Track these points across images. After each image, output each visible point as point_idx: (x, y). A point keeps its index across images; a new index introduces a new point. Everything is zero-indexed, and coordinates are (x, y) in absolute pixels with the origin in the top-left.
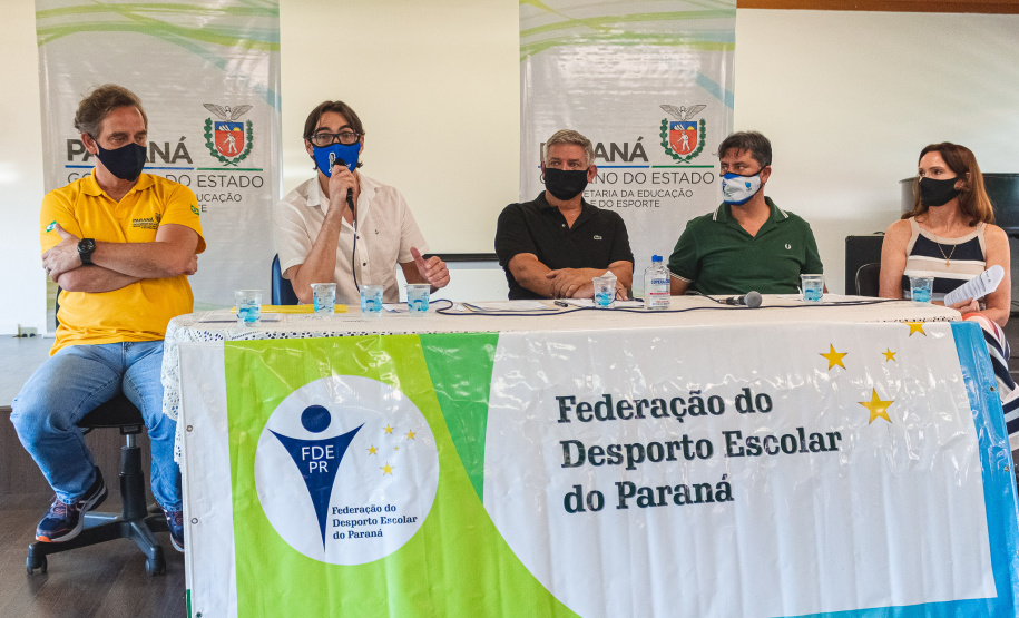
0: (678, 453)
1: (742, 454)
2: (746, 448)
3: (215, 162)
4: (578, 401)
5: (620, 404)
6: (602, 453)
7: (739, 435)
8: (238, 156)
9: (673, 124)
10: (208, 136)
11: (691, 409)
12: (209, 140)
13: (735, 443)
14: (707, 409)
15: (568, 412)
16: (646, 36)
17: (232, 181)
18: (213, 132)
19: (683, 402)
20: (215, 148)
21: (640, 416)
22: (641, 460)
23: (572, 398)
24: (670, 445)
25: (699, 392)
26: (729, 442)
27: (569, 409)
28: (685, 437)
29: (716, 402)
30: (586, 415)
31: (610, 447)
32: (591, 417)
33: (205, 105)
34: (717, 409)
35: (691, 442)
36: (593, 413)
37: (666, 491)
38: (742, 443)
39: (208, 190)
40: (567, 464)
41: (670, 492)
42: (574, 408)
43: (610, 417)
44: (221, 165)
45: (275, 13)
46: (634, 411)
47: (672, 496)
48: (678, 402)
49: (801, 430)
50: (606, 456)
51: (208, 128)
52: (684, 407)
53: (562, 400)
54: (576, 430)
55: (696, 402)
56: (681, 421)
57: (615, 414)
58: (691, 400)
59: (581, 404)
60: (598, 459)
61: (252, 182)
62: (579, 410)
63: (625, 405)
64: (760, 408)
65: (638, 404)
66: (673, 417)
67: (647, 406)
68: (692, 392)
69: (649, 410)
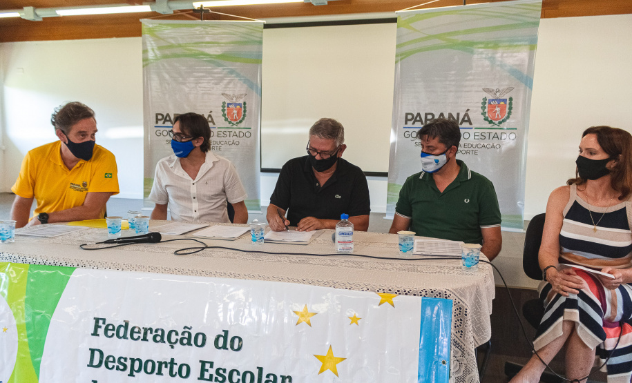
0: (165, 371)
1: (211, 379)
2: (215, 375)
3: (227, 124)
4: (107, 323)
5: (134, 328)
6: (114, 361)
7: (212, 364)
8: (238, 121)
10: (223, 111)
11: (182, 339)
13: (207, 370)
14: (192, 342)
15: (99, 329)
17: (235, 134)
18: (226, 108)
19: (177, 334)
20: (227, 117)
21: (145, 339)
22: (139, 371)
23: (104, 320)
24: (160, 363)
25: (190, 328)
26: (203, 370)
27: (100, 327)
28: (172, 360)
29: (200, 337)
30: (110, 333)
31: (120, 358)
32: (113, 334)
33: (223, 94)
34: (200, 343)
35: (176, 364)
36: (115, 332)
38: (212, 371)
40: (91, 365)
42: (104, 326)
43: (125, 336)
44: (229, 126)
45: (261, 43)
46: (142, 335)
48: (174, 333)
49: (261, 370)
50: (116, 364)
51: (223, 106)
52: (177, 337)
53: (97, 320)
54: (102, 342)
55: (186, 335)
56: (172, 347)
57: (128, 336)
58: (183, 333)
59: (108, 325)
60: (110, 365)
61: (245, 135)
62: (106, 330)
63: (136, 330)
64: (232, 347)
65: (146, 330)
66: (167, 344)
67: (151, 333)
68: (185, 327)
69: (152, 336)
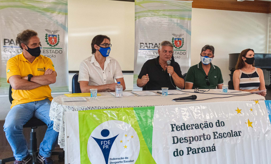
0: (202, 139)
1: (218, 138)
2: (219, 136)
3: (48, 46)
5: (187, 125)
6: (183, 139)
7: (217, 133)
8: (55, 44)
9: (175, 39)
10: (46, 39)
11: (205, 126)
12: (47, 40)
13: (216, 135)
14: (209, 126)
15: (174, 128)
17: (53, 52)
18: (48, 37)
19: (203, 125)
20: (48, 42)
21: (192, 129)
22: (193, 140)
23: (175, 125)
24: (200, 136)
25: (207, 122)
26: (215, 135)
27: (174, 127)
28: (204, 134)
29: (211, 124)
30: (178, 129)
31: (185, 138)
32: (180, 129)
33: (46, 30)
34: (211, 126)
35: (205, 135)
36: (180, 128)
37: (199, 149)
38: (218, 135)
39: (46, 54)
40: (174, 143)
41: (200, 149)
42: (175, 127)
43: (185, 129)
44: (50, 47)
45: (66, 4)
46: (191, 127)
47: (201, 150)
48: (202, 125)
49: (232, 131)
50: (184, 140)
51: (46, 36)
53: (172, 125)
54: (176, 133)
55: (206, 124)
56: (203, 130)
57: (186, 129)
58: (205, 124)
59: (177, 126)
60: (182, 141)
61: (59, 52)
62: (177, 128)
63: (188, 126)
64: (222, 125)
65: (192, 125)
66: (200, 129)
68: (205, 122)
69: (194, 127)
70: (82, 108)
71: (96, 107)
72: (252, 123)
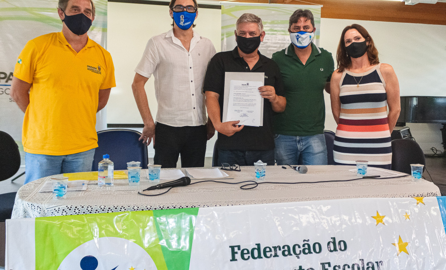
4: (242, 249)
5: (265, 249)
7: (329, 264)
11: (304, 250)
13: (327, 269)
14: (312, 251)
15: (236, 255)
16: (279, 31)
19: (299, 247)
21: (276, 255)
23: (239, 247)
25: (308, 241)
27: (237, 253)
28: (301, 267)
29: (317, 246)
30: (246, 256)
32: (249, 257)
34: (318, 250)
36: (250, 255)
42: (239, 252)
43: (260, 257)
45: (105, 14)
46: (273, 253)
48: (297, 247)
49: (362, 260)
52: (300, 249)
53: (232, 248)
54: (241, 265)
55: (306, 246)
56: (298, 258)
57: (262, 255)
58: (304, 245)
59: (243, 251)
62: (242, 254)
63: (268, 250)
64: (341, 249)
65: (275, 248)
66: (294, 256)
67: (280, 249)
68: (304, 241)
69: (281, 252)
70: (57, 209)
71: (83, 207)
72: (407, 244)
